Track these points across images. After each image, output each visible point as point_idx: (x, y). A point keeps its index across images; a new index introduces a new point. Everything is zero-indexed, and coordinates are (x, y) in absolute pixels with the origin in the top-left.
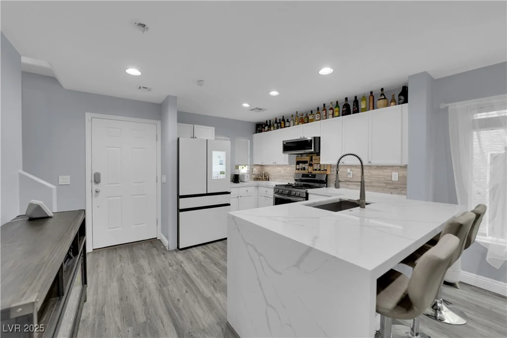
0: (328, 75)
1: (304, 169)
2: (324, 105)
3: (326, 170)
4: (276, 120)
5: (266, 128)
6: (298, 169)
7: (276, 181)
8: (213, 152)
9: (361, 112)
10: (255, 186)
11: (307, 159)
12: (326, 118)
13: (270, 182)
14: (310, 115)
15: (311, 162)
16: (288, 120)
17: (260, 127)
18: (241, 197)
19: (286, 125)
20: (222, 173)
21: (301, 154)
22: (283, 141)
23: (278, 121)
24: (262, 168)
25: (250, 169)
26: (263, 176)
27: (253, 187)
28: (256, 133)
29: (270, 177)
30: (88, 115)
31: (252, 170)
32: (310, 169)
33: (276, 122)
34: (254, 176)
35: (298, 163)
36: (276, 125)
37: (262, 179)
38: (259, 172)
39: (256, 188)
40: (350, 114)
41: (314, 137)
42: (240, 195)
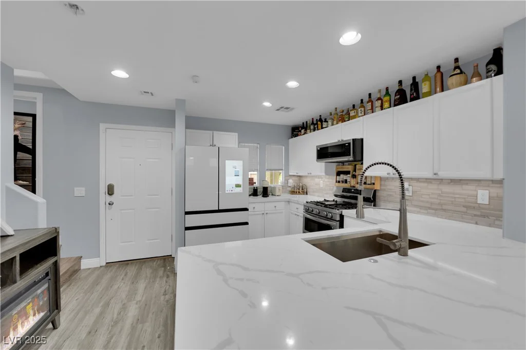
0: (355, 44)
1: (346, 181)
2: (370, 95)
3: (374, 184)
4: (313, 121)
5: (303, 131)
6: (339, 182)
7: (314, 195)
8: (227, 161)
9: (423, 98)
10: (285, 201)
11: (349, 168)
12: (373, 112)
13: (308, 196)
14: (351, 110)
15: (354, 173)
16: (325, 119)
17: (296, 131)
18: (267, 214)
19: (324, 126)
20: (238, 186)
21: (343, 163)
22: (317, 146)
23: (315, 122)
24: (300, 180)
25: (285, 180)
26: (301, 189)
27: (283, 203)
28: (292, 138)
29: (308, 190)
30: (102, 126)
31: (286, 181)
32: (353, 182)
33: (313, 123)
34: (290, 189)
35: (339, 174)
36: (312, 127)
37: (299, 192)
38: (296, 184)
39: (287, 203)
40: (406, 102)
41: (353, 139)
42: (266, 212)
